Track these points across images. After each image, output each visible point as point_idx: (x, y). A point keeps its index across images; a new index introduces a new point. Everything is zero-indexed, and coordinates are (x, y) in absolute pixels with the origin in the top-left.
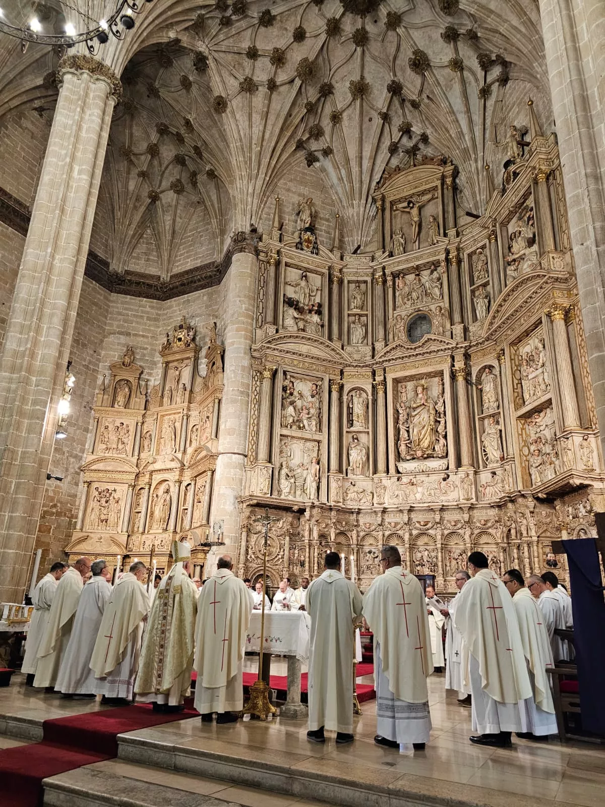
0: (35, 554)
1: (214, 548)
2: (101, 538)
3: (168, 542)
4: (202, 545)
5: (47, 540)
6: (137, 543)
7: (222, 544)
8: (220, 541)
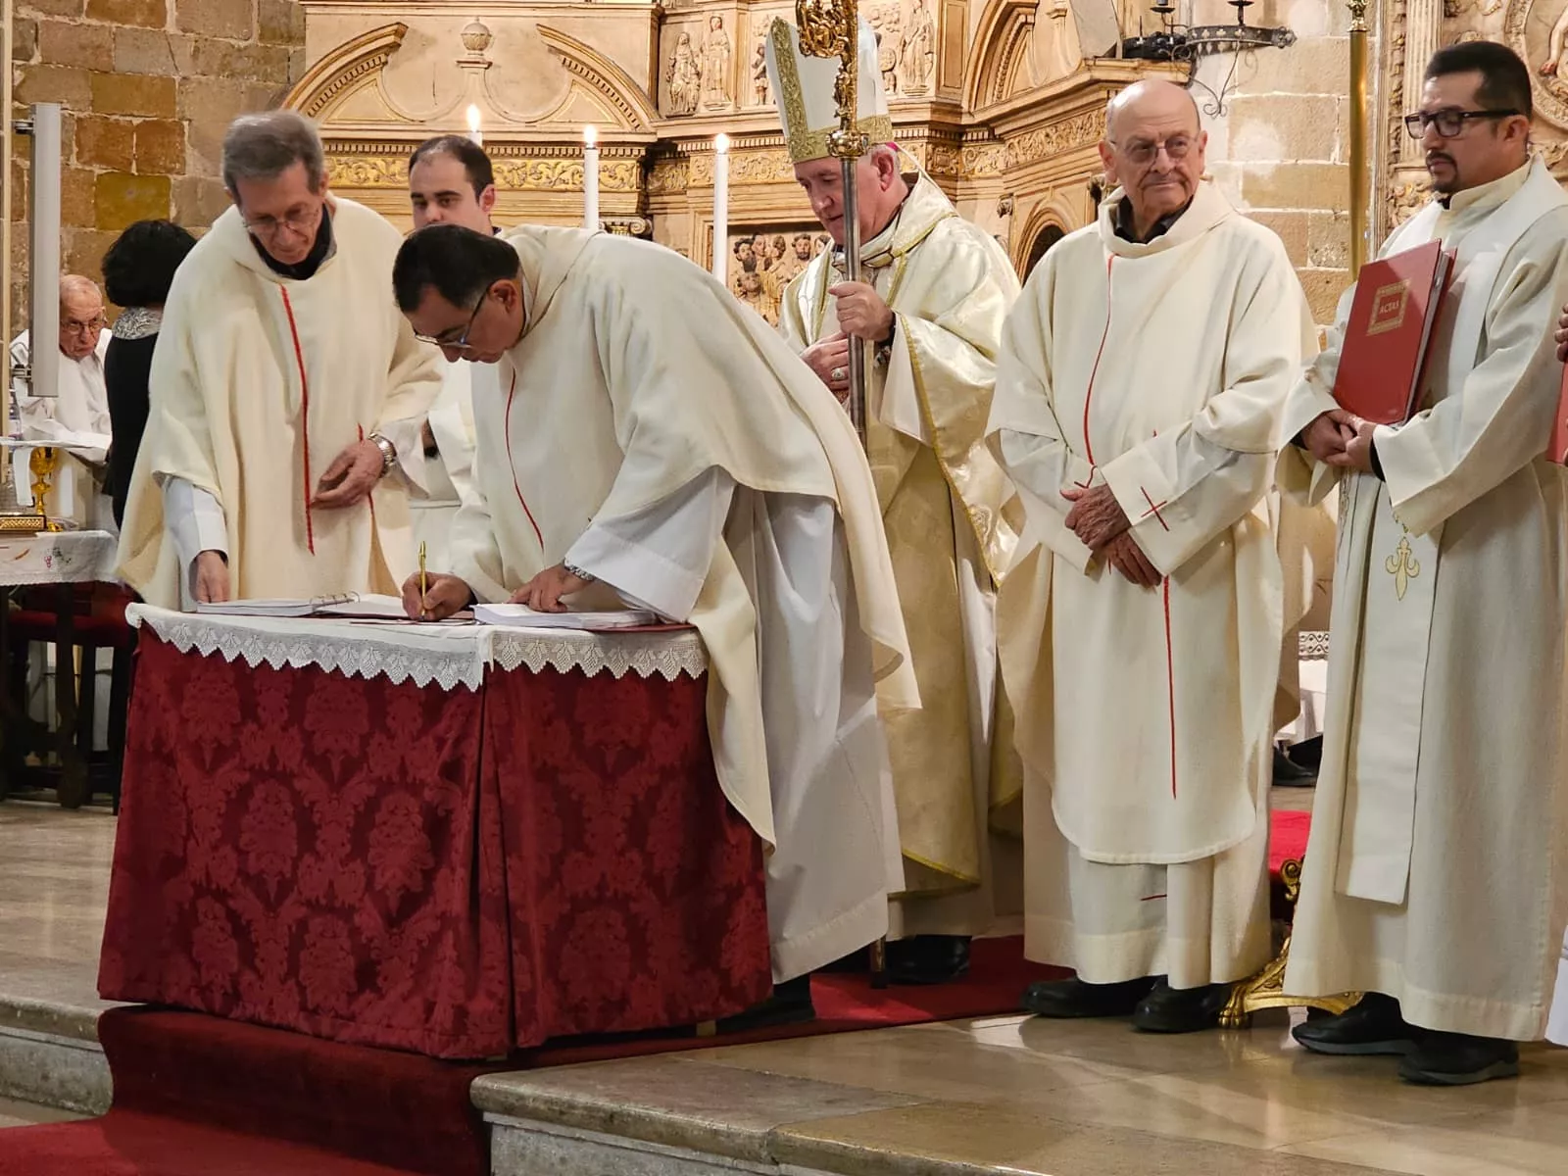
0: (25, 135)
1: (1215, 69)
2: (483, 42)
3: (917, 46)
4: (1131, 50)
5: (155, 66)
6: (716, 63)
7: (1268, 36)
8: (1253, 16)
